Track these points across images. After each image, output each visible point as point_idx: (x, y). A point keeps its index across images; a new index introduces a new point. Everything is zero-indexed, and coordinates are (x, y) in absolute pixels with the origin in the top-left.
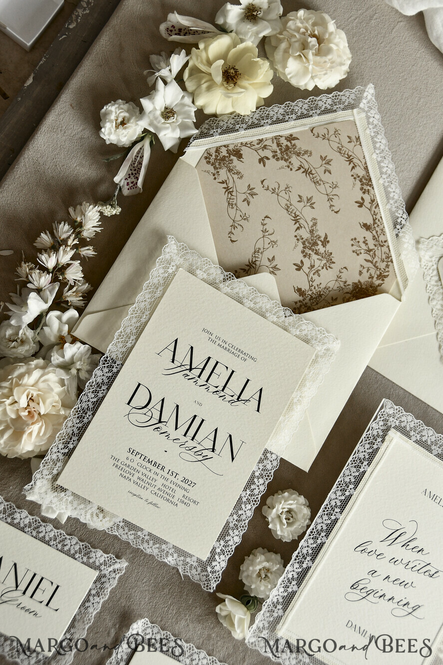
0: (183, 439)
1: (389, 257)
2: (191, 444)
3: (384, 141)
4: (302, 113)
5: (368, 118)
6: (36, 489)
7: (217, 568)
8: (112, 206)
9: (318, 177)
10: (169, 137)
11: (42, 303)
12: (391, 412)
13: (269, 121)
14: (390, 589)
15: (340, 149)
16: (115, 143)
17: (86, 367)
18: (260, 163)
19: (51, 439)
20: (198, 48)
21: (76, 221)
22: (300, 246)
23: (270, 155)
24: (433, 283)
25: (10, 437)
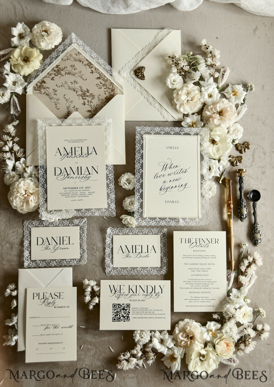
0: (78, 176)
1: (111, 83)
2: (81, 176)
3: (88, 48)
4: (56, 56)
5: (78, 44)
6: (43, 216)
7: (113, 208)
8: (15, 121)
9: (73, 73)
10: (19, 90)
11: (11, 161)
12: (140, 130)
13: (47, 66)
14: (173, 184)
15: (75, 60)
16: (4, 102)
17: (36, 173)
18: (52, 80)
19: (39, 199)
20: (11, 58)
21: (7, 133)
22: (81, 97)
23: (53, 76)
24: (133, 82)
25: (26, 205)
